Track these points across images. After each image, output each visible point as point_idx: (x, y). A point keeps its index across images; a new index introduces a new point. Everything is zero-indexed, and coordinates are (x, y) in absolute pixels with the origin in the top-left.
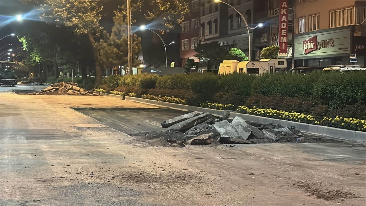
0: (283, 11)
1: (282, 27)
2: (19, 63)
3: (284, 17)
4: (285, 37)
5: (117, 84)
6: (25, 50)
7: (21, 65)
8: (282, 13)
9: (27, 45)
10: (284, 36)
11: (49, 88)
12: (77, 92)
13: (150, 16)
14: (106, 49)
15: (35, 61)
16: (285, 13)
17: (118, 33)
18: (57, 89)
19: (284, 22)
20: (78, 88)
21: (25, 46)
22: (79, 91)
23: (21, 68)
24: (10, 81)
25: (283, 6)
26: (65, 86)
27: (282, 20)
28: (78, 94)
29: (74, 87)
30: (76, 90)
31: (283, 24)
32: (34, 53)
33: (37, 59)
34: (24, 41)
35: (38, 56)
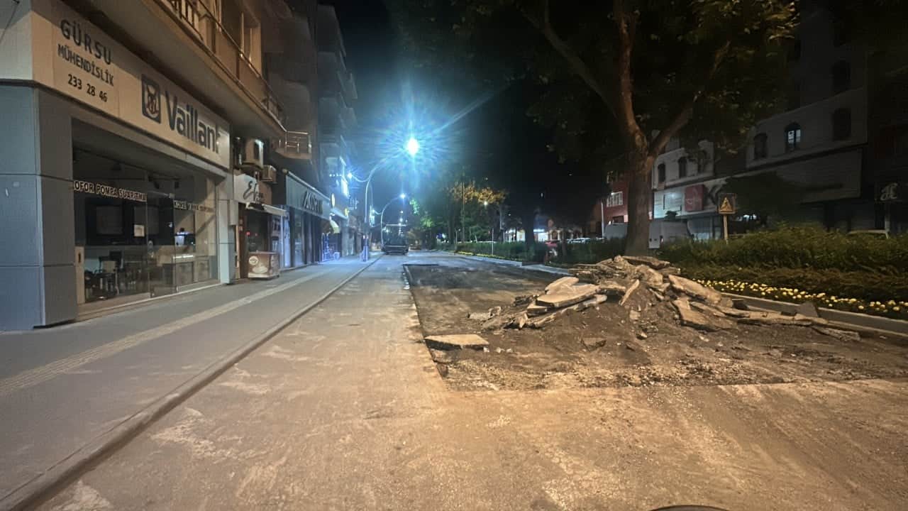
6: (416, 213)
7: (410, 233)
9: (418, 208)
23: (409, 236)
24: (400, 248)
32: (425, 217)
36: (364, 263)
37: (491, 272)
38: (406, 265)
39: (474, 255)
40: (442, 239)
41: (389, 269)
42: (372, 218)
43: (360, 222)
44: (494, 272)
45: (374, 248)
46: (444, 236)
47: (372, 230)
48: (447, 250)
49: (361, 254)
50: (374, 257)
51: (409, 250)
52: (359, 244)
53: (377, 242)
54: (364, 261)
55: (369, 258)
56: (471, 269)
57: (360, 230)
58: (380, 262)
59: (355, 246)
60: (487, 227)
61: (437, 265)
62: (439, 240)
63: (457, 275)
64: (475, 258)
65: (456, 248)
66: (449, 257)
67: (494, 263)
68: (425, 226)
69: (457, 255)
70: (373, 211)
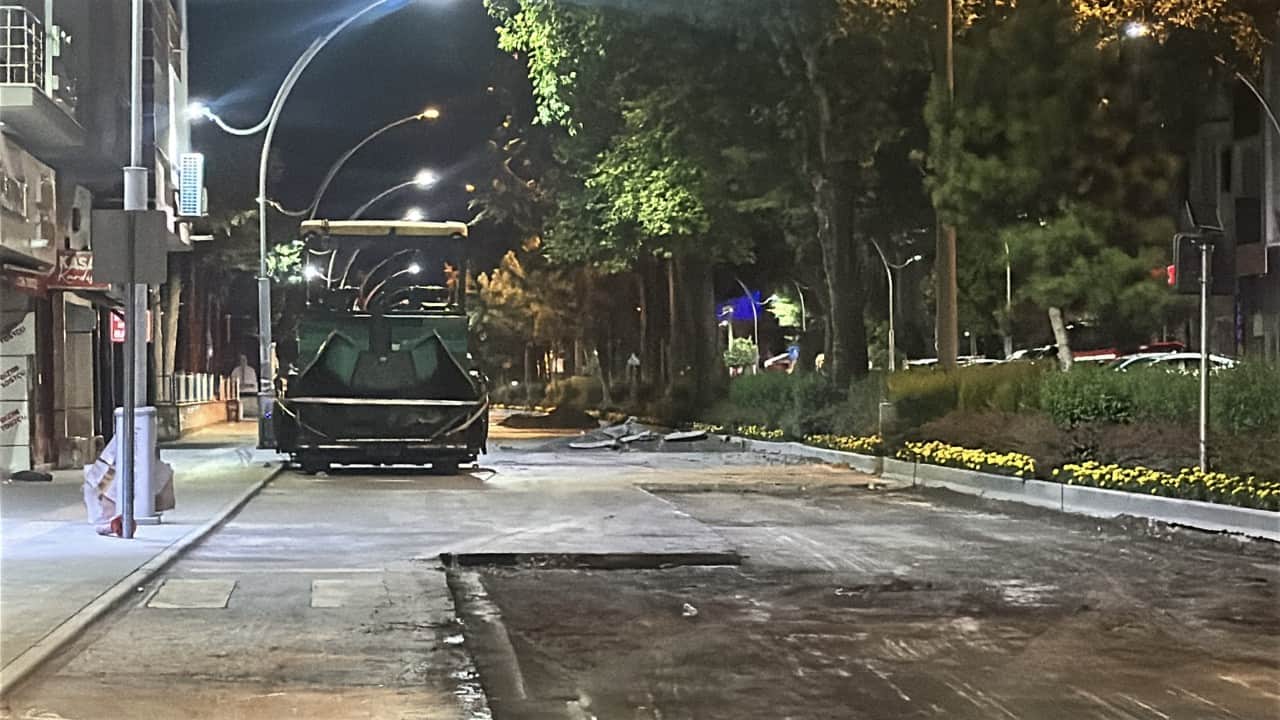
2: (483, 278)
6: (554, 124)
7: (499, 294)
9: (566, 80)
21: (547, 86)
23: (495, 312)
24: (414, 418)
32: (626, 155)
34: (539, 39)
35: (660, 178)
36: (114, 543)
37: (1191, 618)
38: (470, 561)
39: (1041, 474)
40: (772, 337)
41: (327, 594)
42: (185, 166)
43: (82, 200)
44: (1223, 616)
45: (200, 415)
46: (784, 311)
47: (180, 262)
48: (809, 431)
49: (91, 474)
50: (206, 491)
51: (493, 429)
52: (79, 385)
53: (222, 368)
54: (122, 527)
55: (162, 502)
56: (1017, 593)
57: (83, 263)
58: (252, 534)
59: (46, 403)
60: (1151, 229)
61: (732, 558)
62: (741, 346)
63: (899, 649)
64: (1053, 496)
65: (884, 410)
66: (826, 494)
67: (1217, 543)
68: (630, 228)
69: (897, 473)
70: (186, 111)
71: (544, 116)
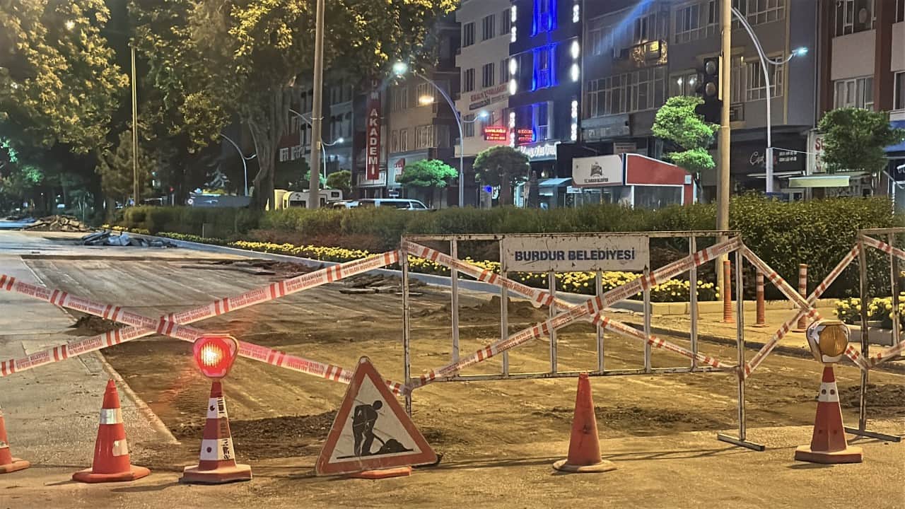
0: (373, 122)
1: (372, 144)
2: (4, 179)
3: (374, 130)
4: (376, 158)
5: (122, 218)
8: (371, 124)
10: (373, 156)
11: (38, 222)
12: (74, 229)
13: (175, 129)
14: (108, 174)
15: (31, 180)
16: (375, 124)
17: (124, 154)
18: (48, 225)
19: (373, 136)
20: (77, 224)
21: (13, 154)
22: (78, 227)
25: (372, 115)
26: (59, 221)
27: (372, 134)
28: (76, 231)
29: (71, 222)
30: (74, 226)
31: (372, 139)
33: (35, 177)
35: (35, 171)
71: (12, 160)
